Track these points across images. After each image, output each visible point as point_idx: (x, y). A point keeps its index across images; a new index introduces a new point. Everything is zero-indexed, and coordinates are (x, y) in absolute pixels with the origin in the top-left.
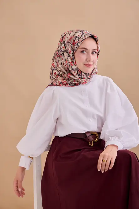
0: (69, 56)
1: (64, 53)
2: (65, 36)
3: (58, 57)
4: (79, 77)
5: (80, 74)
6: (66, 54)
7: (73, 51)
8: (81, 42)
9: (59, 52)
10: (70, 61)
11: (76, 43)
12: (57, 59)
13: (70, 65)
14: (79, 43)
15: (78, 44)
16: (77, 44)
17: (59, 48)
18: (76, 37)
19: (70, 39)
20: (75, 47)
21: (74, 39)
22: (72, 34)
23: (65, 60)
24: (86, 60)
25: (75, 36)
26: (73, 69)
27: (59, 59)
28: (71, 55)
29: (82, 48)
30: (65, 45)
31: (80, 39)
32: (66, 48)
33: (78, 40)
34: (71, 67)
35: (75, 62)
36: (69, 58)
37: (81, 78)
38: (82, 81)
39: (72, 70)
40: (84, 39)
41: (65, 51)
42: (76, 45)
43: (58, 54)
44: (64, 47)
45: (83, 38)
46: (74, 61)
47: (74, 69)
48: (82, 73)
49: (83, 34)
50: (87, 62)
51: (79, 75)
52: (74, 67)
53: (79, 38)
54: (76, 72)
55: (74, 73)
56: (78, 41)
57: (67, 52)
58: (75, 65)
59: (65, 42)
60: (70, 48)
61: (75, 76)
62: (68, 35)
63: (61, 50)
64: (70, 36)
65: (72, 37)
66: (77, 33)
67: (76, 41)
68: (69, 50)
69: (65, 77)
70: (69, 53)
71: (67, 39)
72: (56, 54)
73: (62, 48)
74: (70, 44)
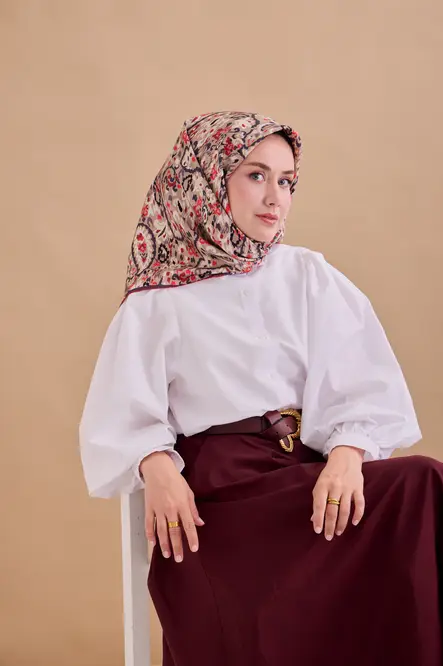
0: (211, 186)
1: (194, 178)
2: (197, 125)
3: (171, 188)
4: (235, 252)
5: (238, 242)
6: (198, 181)
7: (225, 173)
8: (253, 145)
9: (177, 171)
10: (213, 201)
11: (236, 147)
12: (167, 191)
13: (210, 214)
14: (247, 148)
15: (243, 150)
16: (240, 151)
17: (178, 161)
18: (238, 130)
19: (214, 136)
20: (233, 158)
21: (230, 135)
22: (222, 122)
23: (195, 198)
24: (264, 202)
25: (234, 127)
26: (218, 226)
27: (174, 194)
28: (217, 183)
29: (254, 164)
30: (196, 152)
31: (249, 137)
32: (199, 162)
33: (243, 140)
34: (215, 219)
35: (229, 205)
36: (208, 190)
37: (240, 255)
38: (241, 265)
39: (217, 230)
40: (263, 138)
41: (197, 169)
42: (235, 154)
43: (172, 179)
44: (193, 159)
45: (257, 135)
46: (225, 202)
47: (223, 225)
48: (245, 240)
49: (258, 123)
50: (264, 207)
51: (234, 245)
52: (223, 219)
53: (246, 134)
54: (229, 235)
55: (222, 237)
56: (242, 142)
57: (204, 175)
58: (227, 213)
59: (196, 143)
60: (214, 162)
61: (223, 248)
62: (208, 124)
63: (184, 168)
64: (215, 128)
65: (221, 130)
66: (238, 118)
67: (235, 143)
68: (212, 166)
69: (180, 253)
70: (209, 176)
71: (203, 134)
72: (166, 178)
73: (188, 160)
74: (216, 149)
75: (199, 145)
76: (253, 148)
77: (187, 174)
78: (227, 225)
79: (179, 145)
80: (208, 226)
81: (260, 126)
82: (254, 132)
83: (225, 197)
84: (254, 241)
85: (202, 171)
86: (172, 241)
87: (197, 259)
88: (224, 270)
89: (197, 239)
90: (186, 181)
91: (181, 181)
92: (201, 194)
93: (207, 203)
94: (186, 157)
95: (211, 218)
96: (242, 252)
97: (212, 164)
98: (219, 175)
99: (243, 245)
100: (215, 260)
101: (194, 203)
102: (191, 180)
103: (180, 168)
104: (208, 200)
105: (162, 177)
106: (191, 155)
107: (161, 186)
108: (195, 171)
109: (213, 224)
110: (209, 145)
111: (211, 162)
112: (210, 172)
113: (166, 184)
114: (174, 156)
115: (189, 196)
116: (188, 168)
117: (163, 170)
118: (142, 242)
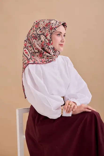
0: (46, 38)
1: (41, 36)
3: (34, 39)
4: (54, 55)
5: (54, 52)
6: (43, 38)
7: (51, 34)
8: (58, 27)
9: (36, 35)
11: (53, 28)
13: (47, 45)
15: (56, 29)
16: (55, 29)
18: (53, 23)
21: (51, 25)
23: (42, 41)
24: (61, 41)
26: (49, 48)
27: (35, 41)
28: (48, 37)
29: (58, 32)
32: (42, 32)
38: (55, 58)
40: (60, 25)
41: (42, 34)
42: (53, 30)
43: (35, 37)
44: (40, 32)
45: (58, 25)
47: (51, 48)
48: (56, 51)
49: (57, 22)
51: (54, 53)
53: (55, 24)
54: (52, 50)
55: (50, 51)
56: (55, 26)
58: (52, 45)
60: (47, 32)
61: (51, 54)
62: (42, 22)
63: (38, 34)
64: (45, 23)
65: (47, 24)
66: (51, 21)
67: (53, 27)
68: (46, 33)
70: (45, 36)
71: (41, 25)
72: (32, 37)
73: (39, 32)
74: (47, 29)
75: (41, 28)
77: (39, 35)
78: (52, 48)
79: (34, 28)
80: (46, 48)
81: (58, 22)
83: (51, 41)
84: (58, 52)
85: (43, 34)
87: (42, 57)
89: (44, 52)
90: (39, 37)
91: (37, 37)
92: (44, 40)
94: (38, 31)
95: (47, 46)
96: (55, 55)
98: (49, 35)
99: (56, 53)
100: (48, 57)
101: (41, 43)
103: (36, 34)
104: (46, 42)
105: (30, 37)
106: (39, 30)
107: (31, 39)
108: (41, 34)
109: (48, 48)
110: (45, 28)
111: (46, 32)
112: (46, 34)
113: (33, 39)
114: (33, 31)
115: (40, 41)
116: (39, 34)
117: (30, 35)
118: (26, 52)
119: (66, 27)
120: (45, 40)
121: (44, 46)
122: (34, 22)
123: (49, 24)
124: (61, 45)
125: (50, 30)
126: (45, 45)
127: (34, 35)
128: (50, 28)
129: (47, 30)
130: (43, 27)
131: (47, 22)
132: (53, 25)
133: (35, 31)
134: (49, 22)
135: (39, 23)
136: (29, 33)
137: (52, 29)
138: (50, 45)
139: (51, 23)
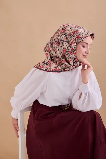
0: (70, 47)
3: (57, 45)
5: (75, 62)
6: (66, 45)
7: (76, 44)
8: (86, 37)
9: (59, 40)
10: (70, 51)
11: (80, 38)
12: (56, 46)
13: (68, 54)
14: (84, 38)
15: (83, 39)
16: (81, 39)
17: (59, 38)
18: (80, 32)
19: (73, 33)
20: (79, 40)
22: (75, 29)
23: (64, 48)
24: (85, 52)
26: (71, 57)
27: (57, 46)
28: (73, 46)
29: (85, 43)
30: (66, 36)
31: (84, 35)
32: (67, 39)
33: (83, 36)
34: (70, 55)
36: (69, 48)
40: (88, 36)
42: (80, 39)
43: (57, 42)
44: (65, 38)
45: (86, 35)
47: (72, 58)
48: (77, 62)
54: (73, 60)
55: (71, 60)
56: (82, 36)
57: (68, 43)
59: (66, 33)
61: (70, 63)
62: (69, 28)
64: (72, 30)
65: (75, 31)
66: (79, 29)
67: (80, 36)
69: (56, 61)
71: (68, 31)
72: (55, 41)
73: (63, 38)
74: (73, 37)
76: (85, 38)
77: (62, 42)
78: (73, 57)
79: (60, 33)
80: (67, 57)
81: (86, 32)
82: (85, 34)
83: (75, 50)
86: (55, 57)
87: (61, 64)
88: (68, 69)
89: (63, 60)
90: (62, 43)
91: (61, 43)
92: (66, 48)
93: (68, 51)
97: (72, 41)
98: (74, 44)
99: (76, 63)
100: (66, 66)
101: (63, 50)
102: (63, 43)
104: (69, 50)
105: (53, 41)
106: (64, 37)
107: (53, 43)
108: (65, 41)
109: (69, 56)
110: (71, 35)
111: (71, 40)
112: (71, 42)
113: (55, 44)
114: (58, 36)
115: (62, 48)
116: (62, 40)
117: (54, 39)
118: (47, 54)
119: (94, 37)
120: (68, 48)
121: (65, 53)
122: (61, 26)
123: (77, 32)
124: (85, 56)
125: (77, 38)
126: (67, 53)
127: (57, 40)
128: (77, 37)
129: (73, 39)
130: (70, 34)
131: (74, 29)
132: (81, 34)
133: (60, 35)
134: (77, 30)
135: (66, 28)
136: (53, 37)
137: (78, 38)
138: (72, 54)
139: (79, 31)
